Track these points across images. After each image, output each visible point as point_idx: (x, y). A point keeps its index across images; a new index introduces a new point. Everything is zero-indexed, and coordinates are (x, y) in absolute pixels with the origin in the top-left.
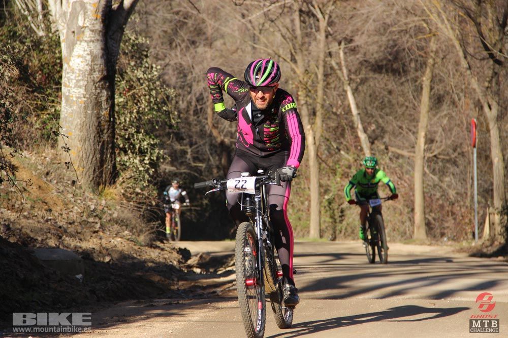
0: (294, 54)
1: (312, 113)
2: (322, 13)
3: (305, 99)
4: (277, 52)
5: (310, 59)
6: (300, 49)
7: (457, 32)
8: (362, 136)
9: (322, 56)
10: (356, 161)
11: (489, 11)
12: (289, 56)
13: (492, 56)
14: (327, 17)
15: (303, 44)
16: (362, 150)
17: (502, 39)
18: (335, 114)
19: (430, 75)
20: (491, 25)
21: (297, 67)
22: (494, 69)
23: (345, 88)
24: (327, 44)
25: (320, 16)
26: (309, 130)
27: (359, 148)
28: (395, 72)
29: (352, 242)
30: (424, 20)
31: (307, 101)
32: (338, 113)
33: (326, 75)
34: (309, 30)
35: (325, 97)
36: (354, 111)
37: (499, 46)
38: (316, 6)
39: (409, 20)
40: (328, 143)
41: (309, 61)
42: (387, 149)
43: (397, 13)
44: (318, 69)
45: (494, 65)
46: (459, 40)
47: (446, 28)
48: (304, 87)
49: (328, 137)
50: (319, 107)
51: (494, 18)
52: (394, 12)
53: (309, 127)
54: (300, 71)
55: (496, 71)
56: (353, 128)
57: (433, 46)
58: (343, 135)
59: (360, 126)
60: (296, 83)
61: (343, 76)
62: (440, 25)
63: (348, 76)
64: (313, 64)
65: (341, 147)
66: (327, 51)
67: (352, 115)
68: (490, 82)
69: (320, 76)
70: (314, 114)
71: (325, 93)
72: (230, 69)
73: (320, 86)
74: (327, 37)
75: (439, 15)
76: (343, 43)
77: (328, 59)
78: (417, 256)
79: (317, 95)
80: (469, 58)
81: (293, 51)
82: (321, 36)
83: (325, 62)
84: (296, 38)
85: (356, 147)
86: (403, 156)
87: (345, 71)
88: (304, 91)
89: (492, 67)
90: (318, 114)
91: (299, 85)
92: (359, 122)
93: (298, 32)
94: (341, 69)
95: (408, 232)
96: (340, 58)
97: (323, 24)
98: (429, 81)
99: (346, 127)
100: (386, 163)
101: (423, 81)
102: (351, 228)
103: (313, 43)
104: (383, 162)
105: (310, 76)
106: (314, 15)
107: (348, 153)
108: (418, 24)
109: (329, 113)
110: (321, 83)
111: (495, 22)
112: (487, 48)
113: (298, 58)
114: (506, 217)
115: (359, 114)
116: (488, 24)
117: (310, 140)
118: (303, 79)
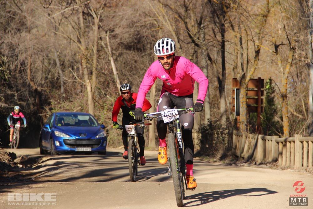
0: (79, 38)
1: (90, 73)
2: (96, 14)
3: (86, 64)
4: (69, 36)
5: (89, 41)
6: (83, 35)
7: (174, 27)
9: (96, 39)
11: (192, 15)
12: (77, 39)
13: (193, 41)
14: (99, 16)
15: (85, 32)
17: (199, 32)
18: (104, 74)
20: (193, 24)
21: (81, 46)
22: (194, 49)
23: (110, 59)
24: (99, 32)
25: (95, 16)
26: (88, 83)
27: (118, 94)
28: (139, 50)
29: (113, 149)
30: (155, 20)
31: (87, 66)
32: (106, 73)
33: (98, 51)
34: (88, 24)
35: (98, 64)
36: (115, 72)
37: (197, 36)
38: (92, 10)
39: (146, 19)
40: (99, 91)
41: (88, 42)
43: (140, 15)
44: (94, 47)
45: (194, 47)
46: (175, 32)
47: (168, 24)
48: (86, 57)
49: (99, 87)
50: (94, 70)
51: (195, 19)
52: (138, 15)
53: (88, 81)
54: (83, 48)
55: (196, 50)
56: (114, 82)
57: (160, 35)
58: (108, 86)
59: (118, 81)
60: (81, 55)
61: (109, 52)
62: (164, 23)
63: (111, 52)
64: (90, 44)
65: (107, 93)
66: (99, 37)
67: (114, 75)
68: (192, 56)
69: (95, 51)
70: (91, 73)
71: (98, 61)
72: (42, 46)
73: (95, 57)
74: (99, 28)
75: (164, 17)
76: (108, 32)
77: (100, 41)
78: (150, 157)
79: (93, 63)
80: (181, 42)
81: (79, 36)
82: (95, 28)
83: (98, 43)
84: (80, 28)
85: (116, 93)
87: (109, 48)
88: (86, 60)
89: (194, 48)
90: (94, 73)
91: (82, 57)
92: (118, 78)
93: (82, 25)
94: (107, 48)
96: (106, 41)
97: (96, 20)
99: (110, 82)
102: (112, 141)
103: (91, 32)
105: (89, 51)
106: (91, 15)
107: (111, 97)
108: (151, 22)
109: (100, 73)
110: (96, 55)
111: (195, 22)
112: (191, 37)
113: (82, 40)
114: (201, 135)
115: (118, 74)
116: (191, 23)
117: (89, 88)
118: (85, 53)
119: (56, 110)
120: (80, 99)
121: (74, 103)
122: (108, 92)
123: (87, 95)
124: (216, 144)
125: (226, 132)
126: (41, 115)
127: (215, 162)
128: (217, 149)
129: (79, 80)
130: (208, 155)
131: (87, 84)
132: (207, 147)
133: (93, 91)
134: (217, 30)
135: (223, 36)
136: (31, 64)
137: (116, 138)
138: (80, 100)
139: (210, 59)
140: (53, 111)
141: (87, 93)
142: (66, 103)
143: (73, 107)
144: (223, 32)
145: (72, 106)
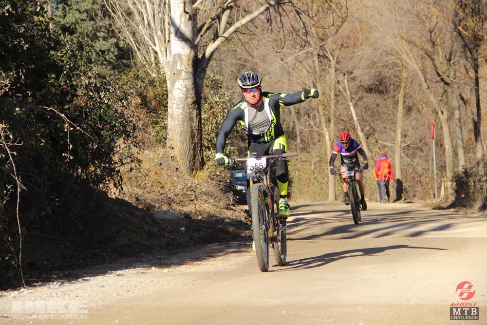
0: (315, 83)
2: (332, 56)
3: (323, 111)
4: (304, 82)
5: (325, 85)
6: (319, 79)
7: (420, 65)
8: (361, 134)
9: (333, 83)
11: (440, 51)
12: (312, 84)
13: (442, 80)
14: (335, 58)
15: (320, 77)
17: (449, 69)
18: (343, 120)
19: (403, 93)
20: (441, 60)
22: (444, 88)
23: (349, 104)
24: (336, 75)
25: (331, 58)
28: (381, 92)
30: (398, 58)
31: (324, 113)
32: (345, 120)
33: (336, 96)
34: (324, 67)
35: (336, 110)
36: (355, 118)
37: (447, 73)
38: (328, 52)
39: (388, 59)
41: (325, 87)
42: (377, 142)
43: (381, 54)
44: (331, 92)
45: (444, 86)
46: (421, 70)
47: (413, 62)
48: (322, 104)
50: (332, 116)
51: (443, 56)
52: (378, 54)
53: (326, 129)
55: (446, 89)
56: (354, 129)
57: (404, 74)
59: (359, 128)
60: (317, 101)
61: (347, 96)
62: (408, 61)
63: (350, 96)
64: (327, 88)
66: (337, 80)
67: (353, 121)
68: (442, 96)
69: (332, 96)
70: (329, 121)
71: (336, 107)
73: (333, 103)
74: (336, 71)
75: (408, 55)
76: (346, 75)
77: (338, 85)
78: (398, 210)
79: (330, 109)
80: (428, 81)
81: (314, 81)
82: (332, 71)
83: (335, 88)
84: (316, 72)
86: (387, 146)
87: (348, 92)
88: (323, 106)
89: (443, 87)
90: (332, 121)
91: (319, 103)
92: (359, 125)
93: (317, 69)
94: (345, 92)
96: (344, 84)
97: (333, 63)
98: (403, 97)
99: (350, 129)
100: (376, 151)
101: (399, 97)
103: (327, 76)
104: (375, 151)
105: (326, 97)
106: (327, 57)
108: (394, 61)
109: (339, 120)
110: (333, 100)
111: (444, 58)
112: (439, 75)
113: (318, 85)
114: (455, 184)
115: (358, 120)
116: (440, 59)
117: (327, 137)
118: (322, 98)
119: (293, 162)
120: (318, 149)
121: (312, 154)
123: (326, 144)
124: (473, 193)
125: (484, 180)
127: (474, 213)
128: (475, 199)
129: (316, 129)
130: (465, 206)
131: (325, 133)
132: (462, 198)
133: (332, 140)
134: (469, 65)
135: (476, 72)
138: (318, 151)
139: (462, 98)
141: (325, 142)
142: (303, 154)
143: (311, 158)
144: (476, 68)
145: (309, 157)
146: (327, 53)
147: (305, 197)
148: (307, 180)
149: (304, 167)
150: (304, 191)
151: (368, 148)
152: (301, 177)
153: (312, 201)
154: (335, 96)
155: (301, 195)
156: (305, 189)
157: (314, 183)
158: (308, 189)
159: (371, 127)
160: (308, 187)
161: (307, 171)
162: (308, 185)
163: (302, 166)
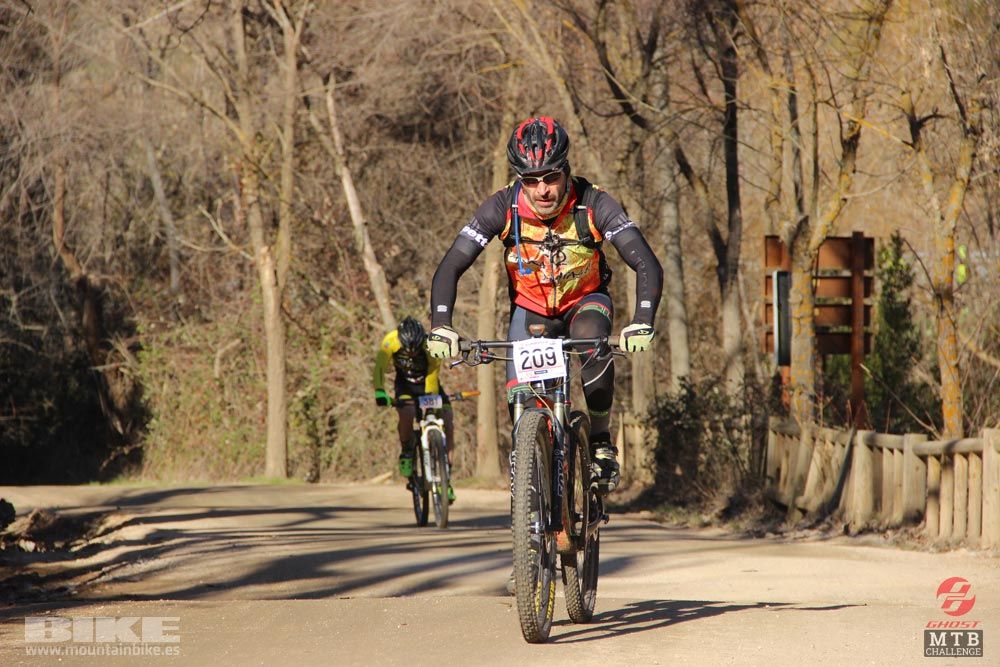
0: (232, 99)
1: (271, 222)
2: (289, 17)
3: (257, 192)
4: (197, 95)
5: (266, 111)
6: (245, 90)
7: (560, 59)
8: (373, 269)
9: (290, 104)
10: (360, 319)
11: (622, 19)
12: (223, 105)
13: (628, 109)
14: (299, 25)
15: (250, 81)
16: (372, 297)
17: (647, 76)
18: (318, 224)
20: (625, 48)
21: (239, 127)
22: (632, 135)
23: (338, 172)
24: (301, 80)
25: (284, 23)
26: (265, 258)
27: (367, 293)
28: (439, 140)
29: (352, 484)
30: (494, 35)
31: (259, 197)
32: (324, 222)
33: (299, 145)
34: (263, 52)
35: (297, 189)
36: (357, 218)
37: (642, 89)
38: (277, 3)
39: (463, 34)
40: (303, 283)
41: (264, 115)
42: (423, 295)
43: (441, 19)
44: (282, 131)
45: (631, 127)
46: (564, 76)
47: (539, 51)
48: (254, 168)
49: (303, 272)
50: (284, 210)
51: (633, 33)
52: (434, 18)
53: (264, 250)
54: (244, 134)
55: (637, 139)
56: (354, 253)
57: (513, 87)
58: (333, 265)
59: (369, 250)
60: (238, 160)
61: (334, 147)
62: (525, 45)
63: (344, 148)
64: (271, 120)
65: (329, 293)
66: (301, 95)
67: (353, 227)
68: (625, 161)
69: (287, 147)
70: (275, 223)
71: (297, 181)
72: (101, 130)
73: (287, 167)
74: (299, 66)
75: (524, 24)
76: (332, 80)
77: (303, 111)
78: (480, 510)
79: (280, 186)
80: (584, 113)
81: (230, 94)
82: (288, 65)
83: (297, 118)
84: (236, 67)
85: (360, 291)
87: (337, 136)
88: (255, 177)
89: (629, 131)
90: (284, 223)
91: (244, 165)
92: (367, 240)
93: (241, 56)
94: (329, 134)
95: (464, 464)
96: (327, 110)
97: (291, 40)
99: (340, 252)
101: (493, 158)
102: (350, 456)
103: (273, 80)
105: (267, 146)
106: (272, 22)
107: (344, 304)
108: (481, 43)
109: (305, 223)
110: (289, 159)
111: (634, 41)
112: (618, 94)
113: (241, 108)
114: (655, 433)
115: (366, 224)
116: (621, 44)
117: (267, 275)
118: (253, 152)
119: (154, 352)
120: (236, 313)
121: (216, 328)
122: (333, 288)
123: (262, 298)
124: (709, 464)
125: (743, 423)
126: (100, 368)
127: (706, 525)
128: (713, 482)
129: (234, 247)
130: (683, 504)
131: (262, 262)
132: (677, 476)
133: (282, 284)
134: (708, 68)
135: (730, 90)
136: (65, 193)
137: (361, 446)
138: (236, 317)
139: (686, 169)
140: (141, 354)
141: (261, 290)
142: (187, 327)
143: (213, 339)
144: (729, 73)
145: (208, 336)
146: (274, 7)
147: (191, 463)
148: (198, 408)
149: (189, 369)
150: (186, 444)
151: (395, 315)
152: (181, 398)
153: (213, 477)
154: (296, 145)
155: (178, 456)
156: (191, 437)
157: (220, 421)
158: (200, 437)
159: (407, 250)
160: (200, 432)
161: (201, 380)
162: (200, 426)
163: (184, 366)
